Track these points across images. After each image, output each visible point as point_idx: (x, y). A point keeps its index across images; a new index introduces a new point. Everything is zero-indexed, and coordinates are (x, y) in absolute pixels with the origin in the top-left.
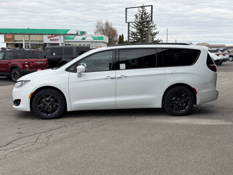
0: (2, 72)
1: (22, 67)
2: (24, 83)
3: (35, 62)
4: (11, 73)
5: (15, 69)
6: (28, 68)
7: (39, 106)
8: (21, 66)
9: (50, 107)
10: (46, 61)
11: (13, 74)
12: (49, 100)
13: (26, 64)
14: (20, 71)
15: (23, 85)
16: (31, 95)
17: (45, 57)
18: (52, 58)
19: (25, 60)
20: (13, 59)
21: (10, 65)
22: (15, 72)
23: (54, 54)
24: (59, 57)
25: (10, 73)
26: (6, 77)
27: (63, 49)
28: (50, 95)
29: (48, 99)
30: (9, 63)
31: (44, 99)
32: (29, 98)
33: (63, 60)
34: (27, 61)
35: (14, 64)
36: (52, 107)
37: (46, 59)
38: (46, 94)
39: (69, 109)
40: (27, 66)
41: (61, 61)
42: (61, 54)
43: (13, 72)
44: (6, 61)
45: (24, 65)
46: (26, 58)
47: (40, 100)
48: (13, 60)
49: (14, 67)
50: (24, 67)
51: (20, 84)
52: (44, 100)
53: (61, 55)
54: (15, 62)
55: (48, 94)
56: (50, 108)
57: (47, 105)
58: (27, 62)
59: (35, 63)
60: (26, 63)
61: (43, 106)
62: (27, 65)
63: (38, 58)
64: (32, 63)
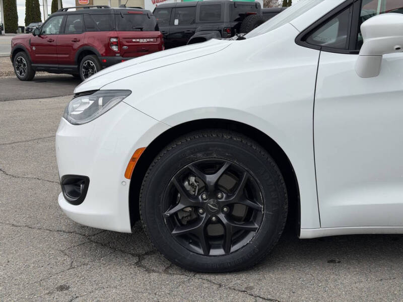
0: (59, 64)
1: (104, 51)
2: (100, 101)
3: (134, 38)
4: (79, 66)
5: (88, 56)
6: (118, 53)
7: (168, 213)
8: (101, 50)
9: (222, 217)
10: (158, 37)
11: (84, 67)
12: (217, 187)
13: (113, 44)
14: (99, 60)
15: (101, 111)
16: (133, 159)
17: (157, 29)
18: (171, 33)
19: (112, 34)
20: (83, 32)
21: (76, 45)
22: (89, 63)
23: (176, 22)
24: (186, 28)
25: (76, 66)
26: (71, 76)
27: (198, 10)
28: (221, 164)
29: (211, 178)
30: (76, 41)
31: (192, 179)
32: (126, 176)
33: (197, 35)
34: (116, 36)
35: (86, 45)
36: (229, 216)
37: (159, 33)
38: (201, 157)
39: (309, 228)
40: (115, 48)
41: (192, 38)
42: (194, 22)
43: (84, 63)
44: (67, 38)
45: (108, 46)
46: (113, 30)
47: (173, 186)
48: (84, 34)
49: (87, 52)
50: (108, 51)
51: (87, 106)
52: (192, 185)
53: (191, 24)
54: (87, 38)
55: (215, 157)
56: (219, 221)
57: (206, 210)
58: (115, 40)
59: (135, 42)
60: (114, 42)
61: (189, 209)
62: (116, 45)
63: (141, 29)
64: (127, 42)
